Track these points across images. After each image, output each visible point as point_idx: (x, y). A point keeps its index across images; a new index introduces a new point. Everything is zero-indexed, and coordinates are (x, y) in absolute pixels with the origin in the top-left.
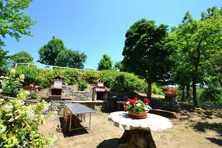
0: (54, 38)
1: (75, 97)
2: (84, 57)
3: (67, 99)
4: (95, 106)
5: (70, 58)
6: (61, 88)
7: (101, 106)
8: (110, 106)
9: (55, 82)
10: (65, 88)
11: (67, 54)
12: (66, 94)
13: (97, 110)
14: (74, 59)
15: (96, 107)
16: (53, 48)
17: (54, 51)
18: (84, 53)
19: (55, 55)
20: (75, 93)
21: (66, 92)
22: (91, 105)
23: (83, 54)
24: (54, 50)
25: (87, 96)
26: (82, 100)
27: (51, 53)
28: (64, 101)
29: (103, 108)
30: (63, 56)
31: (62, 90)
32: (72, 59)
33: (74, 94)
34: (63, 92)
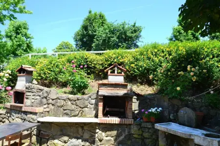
0: (90, 12)
1: (53, 107)
2: (135, 31)
3: (31, 113)
4: (97, 130)
5: (112, 37)
6: (24, 89)
7: (115, 133)
8: (142, 135)
9: (18, 78)
10: (31, 89)
11: (107, 31)
12: (33, 101)
13: (103, 142)
14: (118, 38)
15: (99, 134)
16: (89, 28)
17: (90, 32)
18: (135, 24)
19: (92, 38)
20: (53, 100)
21: (33, 97)
22: (85, 128)
23: (134, 26)
24: (90, 30)
25: (82, 106)
26: (67, 114)
27: (86, 36)
28: (26, 115)
29: (121, 138)
30: (101, 36)
31: (24, 93)
32: (115, 38)
33: (51, 101)
34: (27, 99)
